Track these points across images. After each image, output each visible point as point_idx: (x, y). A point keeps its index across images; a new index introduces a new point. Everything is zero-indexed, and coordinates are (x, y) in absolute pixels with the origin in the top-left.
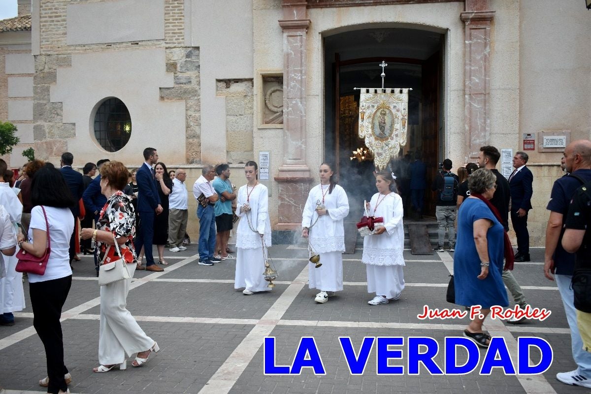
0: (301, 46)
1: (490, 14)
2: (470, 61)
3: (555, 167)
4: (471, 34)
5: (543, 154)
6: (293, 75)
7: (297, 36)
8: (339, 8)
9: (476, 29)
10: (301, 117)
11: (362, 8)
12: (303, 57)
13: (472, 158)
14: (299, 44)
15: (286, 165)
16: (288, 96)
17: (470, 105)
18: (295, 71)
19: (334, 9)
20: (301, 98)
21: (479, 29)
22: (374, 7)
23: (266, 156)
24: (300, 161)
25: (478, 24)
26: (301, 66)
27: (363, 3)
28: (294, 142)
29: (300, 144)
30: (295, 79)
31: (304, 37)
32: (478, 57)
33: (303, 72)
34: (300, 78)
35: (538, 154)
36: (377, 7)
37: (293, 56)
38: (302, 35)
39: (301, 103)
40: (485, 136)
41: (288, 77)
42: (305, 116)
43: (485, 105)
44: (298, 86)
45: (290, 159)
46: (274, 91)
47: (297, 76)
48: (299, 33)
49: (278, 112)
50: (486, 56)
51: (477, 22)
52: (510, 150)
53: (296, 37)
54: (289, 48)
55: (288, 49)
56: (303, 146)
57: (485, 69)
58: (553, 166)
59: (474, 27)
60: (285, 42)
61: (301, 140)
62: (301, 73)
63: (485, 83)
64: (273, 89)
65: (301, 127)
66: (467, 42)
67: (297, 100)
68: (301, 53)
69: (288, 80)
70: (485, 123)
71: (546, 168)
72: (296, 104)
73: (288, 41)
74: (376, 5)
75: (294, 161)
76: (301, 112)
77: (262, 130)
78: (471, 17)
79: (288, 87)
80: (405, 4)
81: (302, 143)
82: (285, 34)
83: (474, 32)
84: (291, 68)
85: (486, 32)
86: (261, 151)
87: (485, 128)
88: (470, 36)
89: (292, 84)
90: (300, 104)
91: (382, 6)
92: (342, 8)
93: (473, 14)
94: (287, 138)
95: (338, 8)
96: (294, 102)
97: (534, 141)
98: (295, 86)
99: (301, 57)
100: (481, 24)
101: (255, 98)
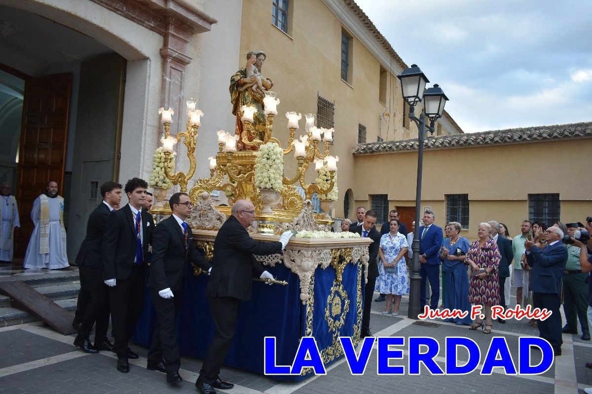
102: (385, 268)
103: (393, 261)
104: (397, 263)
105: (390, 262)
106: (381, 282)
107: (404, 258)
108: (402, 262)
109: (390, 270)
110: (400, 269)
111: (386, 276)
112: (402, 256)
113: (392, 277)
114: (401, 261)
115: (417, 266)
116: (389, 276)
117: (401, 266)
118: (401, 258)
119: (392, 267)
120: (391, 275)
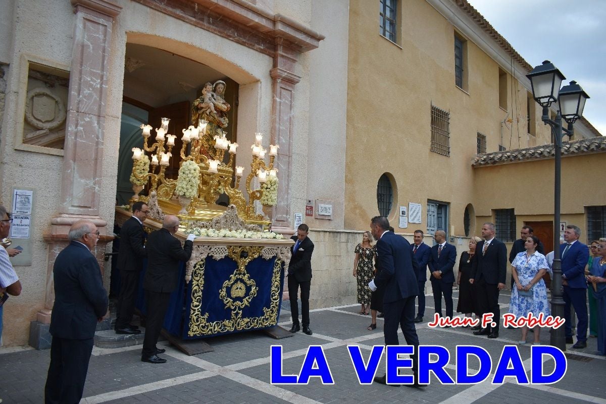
0: (104, 41)
1: (297, 78)
2: (280, 120)
3: (328, 233)
4: (281, 93)
5: (317, 221)
6: (89, 79)
7: (99, 24)
8: (154, 11)
9: (284, 89)
10: (97, 143)
11: (181, 22)
12: (106, 58)
13: (277, 220)
14: (102, 37)
15: (67, 216)
16: (78, 108)
17: (278, 164)
18: (92, 74)
19: (148, 9)
20: (99, 116)
21: (287, 90)
22: (194, 27)
23: (27, 197)
24: (90, 210)
25: (286, 84)
26: (103, 70)
27: (183, 17)
28: (83, 181)
29: (92, 184)
30: (91, 86)
31: (110, 30)
32: (286, 118)
33: (105, 79)
34: (99, 86)
35: (315, 220)
36: (197, 29)
37: (92, 51)
38: (106, 26)
39: (98, 123)
40: (287, 199)
41: (80, 79)
42: (103, 144)
43: (289, 167)
44: (96, 96)
45: (73, 206)
46: (38, 95)
47: (95, 81)
48: (101, 21)
49: (42, 129)
50: (290, 118)
51: (286, 82)
52: (301, 215)
53: (96, 25)
54: (86, 37)
55: (83, 37)
56: (97, 188)
57: (290, 131)
58: (326, 232)
59: (283, 87)
60: (80, 25)
61: (94, 179)
62: (102, 78)
63: (289, 145)
64: (38, 90)
65: (96, 159)
66: (278, 100)
67: (91, 118)
68: (104, 51)
69: (80, 84)
70: (288, 185)
71: (322, 234)
72: (90, 123)
73: (85, 27)
74: (196, 26)
75: (81, 209)
76: (98, 138)
77: (22, 154)
78: (284, 75)
79: (79, 94)
80: (225, 37)
81: (95, 184)
82: (81, 15)
83: (284, 92)
84: (86, 68)
85: (291, 94)
86: (18, 189)
87: (288, 191)
88: (281, 95)
89: (86, 92)
90: (96, 125)
91: (202, 30)
92: (157, 12)
93: (286, 74)
94: (71, 171)
95: (152, 10)
96: (87, 119)
97: (312, 207)
98: (90, 96)
99: (104, 57)
100: (289, 86)
101: (11, 97)
102: (519, 290)
103: (528, 283)
104: (533, 285)
105: (524, 284)
106: (514, 306)
107: (542, 280)
108: (540, 286)
109: (524, 293)
110: (537, 293)
111: (520, 299)
112: (540, 279)
113: (527, 301)
114: (538, 284)
115: (559, 289)
116: (523, 300)
117: (539, 290)
118: (538, 281)
119: (526, 290)
120: (526, 298)
